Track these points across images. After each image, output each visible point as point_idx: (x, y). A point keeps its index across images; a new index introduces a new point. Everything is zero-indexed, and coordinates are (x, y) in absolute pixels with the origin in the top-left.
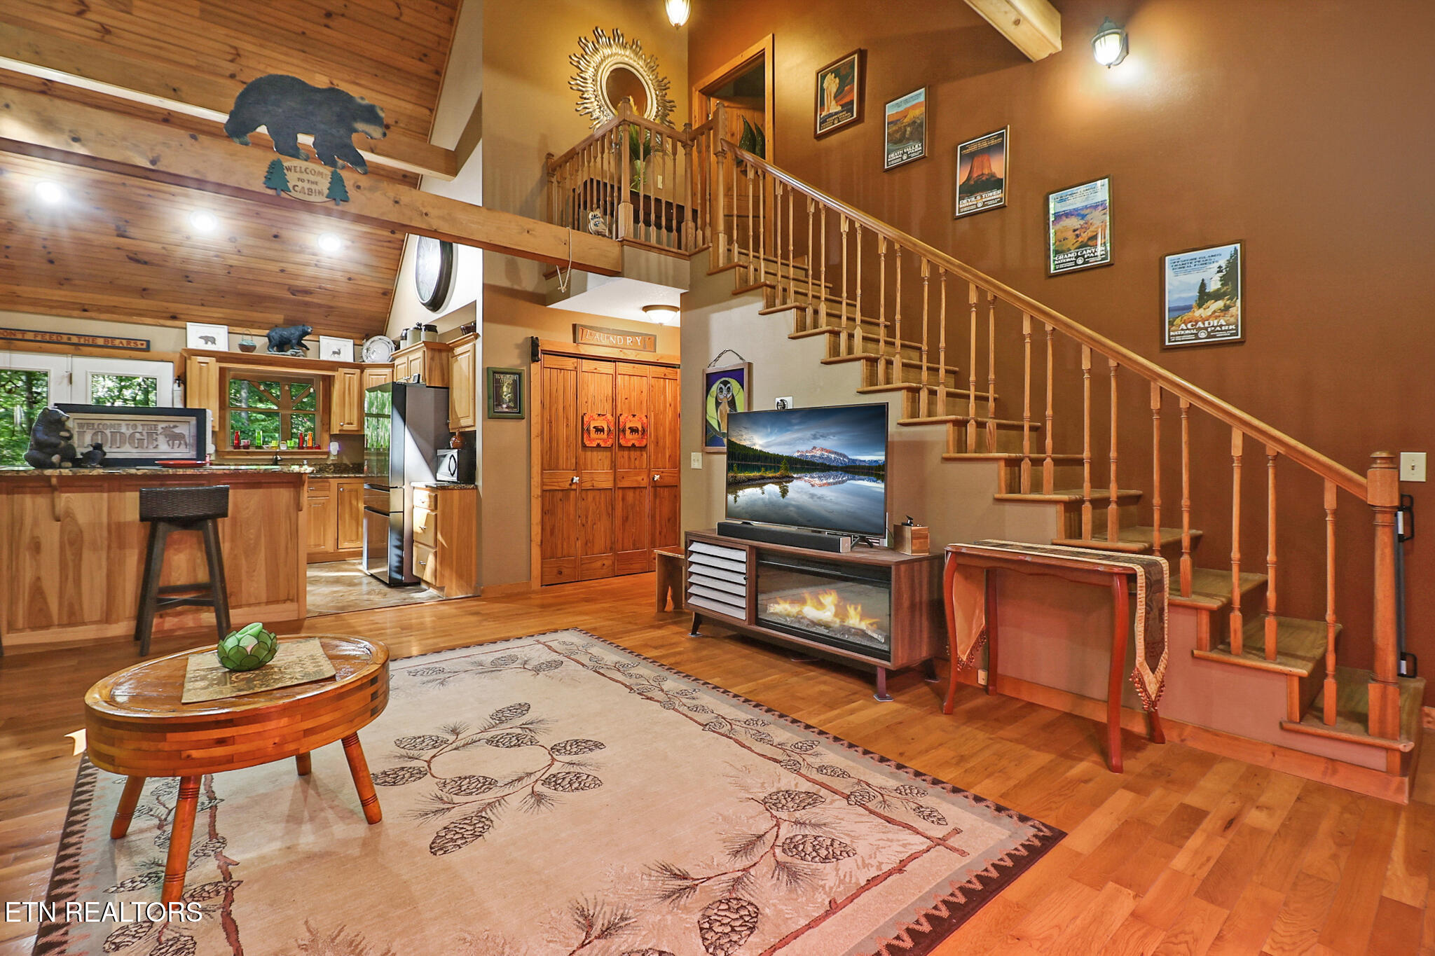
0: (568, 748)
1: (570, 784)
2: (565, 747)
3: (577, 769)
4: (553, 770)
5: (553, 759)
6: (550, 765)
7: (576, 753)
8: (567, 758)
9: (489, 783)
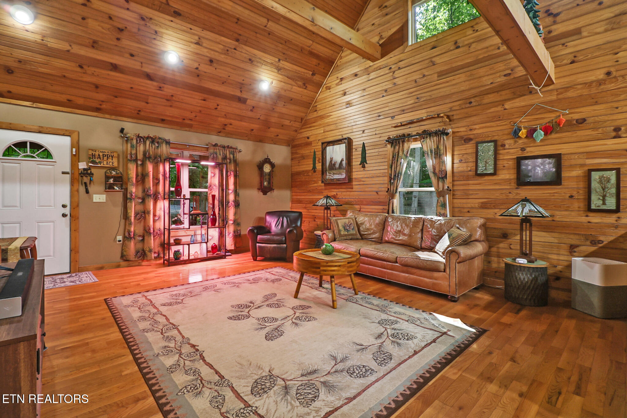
0: (243, 317)
1: (241, 306)
2: (244, 317)
3: (239, 310)
4: (248, 309)
5: (248, 313)
6: (249, 311)
7: (240, 315)
8: (243, 313)
9: (269, 306)
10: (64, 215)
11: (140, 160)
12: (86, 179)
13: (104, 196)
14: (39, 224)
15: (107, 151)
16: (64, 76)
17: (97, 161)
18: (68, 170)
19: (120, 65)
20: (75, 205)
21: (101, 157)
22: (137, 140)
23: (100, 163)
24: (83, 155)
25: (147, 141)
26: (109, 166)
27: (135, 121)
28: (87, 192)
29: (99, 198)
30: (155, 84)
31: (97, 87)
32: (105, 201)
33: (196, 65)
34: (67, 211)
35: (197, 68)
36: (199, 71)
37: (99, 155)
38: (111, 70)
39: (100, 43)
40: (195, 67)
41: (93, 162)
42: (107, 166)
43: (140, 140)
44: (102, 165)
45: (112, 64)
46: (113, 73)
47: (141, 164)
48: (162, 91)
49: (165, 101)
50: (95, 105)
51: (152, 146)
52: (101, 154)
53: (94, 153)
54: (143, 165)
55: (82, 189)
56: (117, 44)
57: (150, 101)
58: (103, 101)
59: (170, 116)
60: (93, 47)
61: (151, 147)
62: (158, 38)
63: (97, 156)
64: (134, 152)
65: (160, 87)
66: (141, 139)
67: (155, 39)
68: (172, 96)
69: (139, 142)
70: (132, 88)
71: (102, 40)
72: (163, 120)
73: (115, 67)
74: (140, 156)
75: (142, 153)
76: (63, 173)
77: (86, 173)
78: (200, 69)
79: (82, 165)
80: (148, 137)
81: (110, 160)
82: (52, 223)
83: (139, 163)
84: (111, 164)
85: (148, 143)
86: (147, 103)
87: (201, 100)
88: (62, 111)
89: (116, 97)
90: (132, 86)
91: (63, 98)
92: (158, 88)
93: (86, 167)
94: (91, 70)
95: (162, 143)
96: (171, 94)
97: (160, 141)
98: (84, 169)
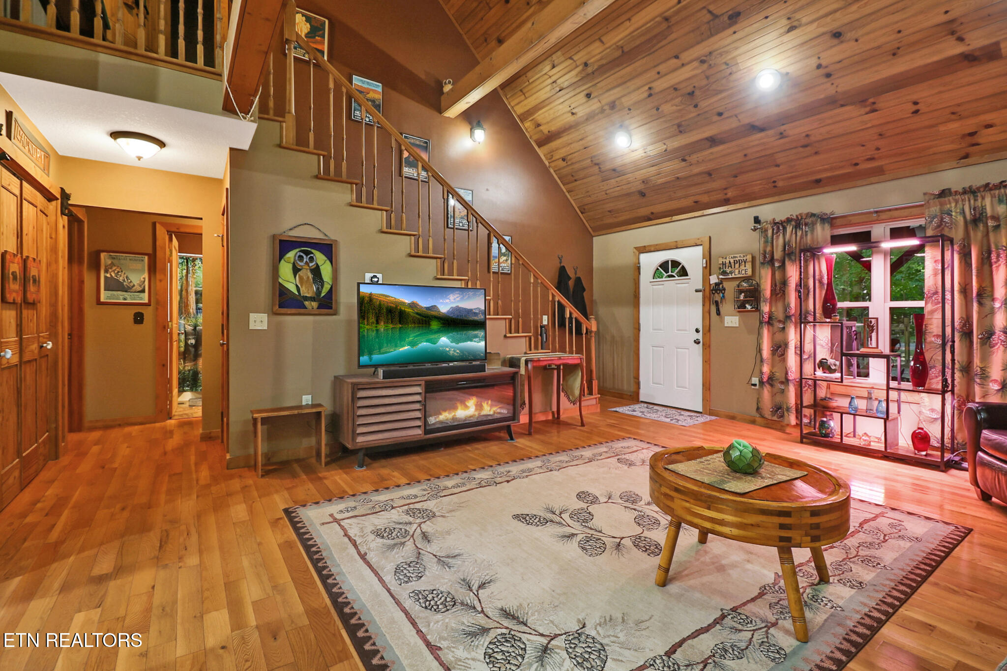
10: (697, 342)
11: (777, 260)
12: (717, 297)
13: (737, 318)
14: (679, 350)
15: (738, 255)
16: (678, 178)
17: (728, 270)
18: (700, 287)
19: (715, 135)
20: (707, 330)
21: (733, 264)
22: (773, 230)
23: (731, 273)
24: (714, 267)
25: (788, 227)
26: (741, 276)
27: (776, 198)
28: (718, 313)
29: (732, 320)
30: (770, 132)
31: (709, 174)
32: (737, 325)
33: (814, 62)
34: (700, 336)
35: (819, 66)
36: (826, 67)
37: (730, 262)
38: (711, 147)
39: (683, 123)
40: (815, 65)
41: (724, 273)
42: (739, 276)
43: (778, 228)
44: (733, 276)
45: (707, 139)
46: (715, 149)
47: (779, 267)
48: (786, 137)
49: (801, 149)
50: (720, 196)
51: (796, 233)
52: (732, 261)
53: (724, 261)
54: (783, 266)
55: (713, 309)
56: (699, 112)
57: (779, 162)
58: (726, 189)
59: (826, 170)
60: (681, 132)
61: (794, 236)
62: (734, 69)
63: (727, 265)
64: (769, 249)
65: (781, 134)
66: (779, 226)
67: (731, 74)
68: (807, 136)
69: (777, 233)
70: (745, 155)
71: (683, 119)
72: (818, 181)
73: (713, 141)
74: (778, 254)
75: (780, 248)
76: (697, 291)
77: (718, 288)
78: (824, 63)
79: (714, 279)
80: (789, 220)
81: (742, 267)
82: (687, 350)
83: (777, 264)
84: (743, 272)
85: (789, 229)
86: (778, 166)
87: (867, 113)
88: (695, 217)
89: (736, 177)
90: (745, 152)
91: (688, 202)
92: (778, 137)
93: (717, 281)
94: (694, 158)
95: (814, 224)
96: (804, 135)
97: (809, 220)
98: (716, 284)
